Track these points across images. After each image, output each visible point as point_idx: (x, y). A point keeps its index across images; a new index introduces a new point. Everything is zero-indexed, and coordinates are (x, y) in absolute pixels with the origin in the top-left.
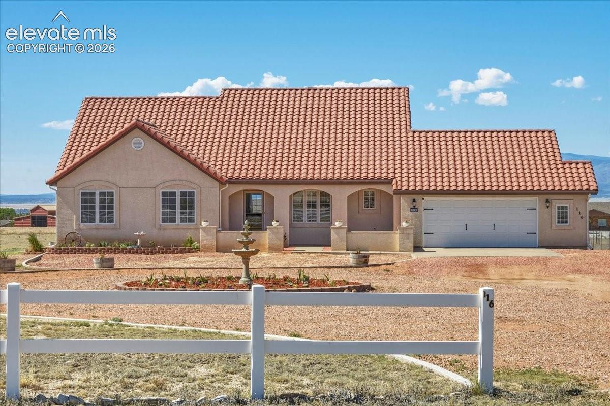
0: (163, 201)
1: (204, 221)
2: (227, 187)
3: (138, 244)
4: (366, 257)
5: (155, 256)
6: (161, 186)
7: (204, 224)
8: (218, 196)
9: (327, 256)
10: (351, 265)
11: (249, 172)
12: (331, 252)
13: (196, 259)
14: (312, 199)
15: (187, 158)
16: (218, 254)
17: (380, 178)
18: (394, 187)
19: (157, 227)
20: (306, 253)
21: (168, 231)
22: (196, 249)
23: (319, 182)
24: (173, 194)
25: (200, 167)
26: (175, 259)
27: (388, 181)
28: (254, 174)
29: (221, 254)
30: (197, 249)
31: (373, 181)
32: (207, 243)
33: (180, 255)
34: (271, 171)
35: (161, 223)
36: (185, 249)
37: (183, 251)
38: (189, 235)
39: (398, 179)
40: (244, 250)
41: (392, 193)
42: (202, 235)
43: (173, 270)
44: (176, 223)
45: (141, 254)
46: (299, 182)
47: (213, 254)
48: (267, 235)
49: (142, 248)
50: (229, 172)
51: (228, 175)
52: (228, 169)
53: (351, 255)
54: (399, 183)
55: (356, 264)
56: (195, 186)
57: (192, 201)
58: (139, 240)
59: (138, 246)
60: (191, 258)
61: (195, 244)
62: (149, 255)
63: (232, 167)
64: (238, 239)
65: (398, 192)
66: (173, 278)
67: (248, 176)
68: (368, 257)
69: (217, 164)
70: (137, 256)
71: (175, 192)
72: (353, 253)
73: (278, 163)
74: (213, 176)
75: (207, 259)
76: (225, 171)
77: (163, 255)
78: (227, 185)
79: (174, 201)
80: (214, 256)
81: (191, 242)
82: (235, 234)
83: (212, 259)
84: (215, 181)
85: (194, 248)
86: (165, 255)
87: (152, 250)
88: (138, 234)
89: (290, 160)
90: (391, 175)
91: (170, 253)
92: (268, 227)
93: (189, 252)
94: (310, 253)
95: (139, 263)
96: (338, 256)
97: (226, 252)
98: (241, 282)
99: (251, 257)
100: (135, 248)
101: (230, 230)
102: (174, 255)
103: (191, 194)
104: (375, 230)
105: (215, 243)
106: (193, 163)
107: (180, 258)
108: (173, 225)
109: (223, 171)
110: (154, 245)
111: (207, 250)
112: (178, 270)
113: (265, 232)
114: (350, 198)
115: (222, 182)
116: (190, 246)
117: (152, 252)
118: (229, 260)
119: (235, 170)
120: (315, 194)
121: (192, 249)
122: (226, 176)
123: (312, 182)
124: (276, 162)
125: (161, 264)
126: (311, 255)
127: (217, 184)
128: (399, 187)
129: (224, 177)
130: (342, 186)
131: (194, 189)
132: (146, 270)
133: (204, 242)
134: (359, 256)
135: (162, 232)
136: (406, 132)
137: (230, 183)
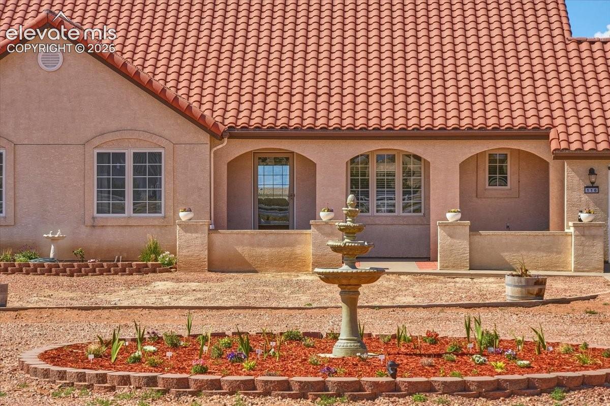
0: (100, 170)
1: (185, 210)
2: (224, 144)
3: (51, 256)
4: (540, 283)
5: (85, 279)
6: (97, 142)
7: (183, 216)
8: (208, 161)
9: (436, 281)
10: (509, 300)
11: (267, 115)
12: (438, 271)
13: (169, 285)
14: (385, 168)
15: (147, 87)
16: (213, 275)
17: (524, 128)
18: (554, 145)
19: (89, 222)
20: (393, 273)
21: (109, 229)
22: (168, 265)
23: (405, 134)
24: (120, 157)
25: (173, 105)
26: (128, 286)
27: (540, 134)
28: (277, 119)
29: (219, 275)
30: (169, 267)
31: (511, 134)
32: (190, 253)
33: (136, 277)
34: (310, 113)
35: (96, 215)
36: (146, 266)
37: (140, 270)
38: (150, 237)
39: (561, 129)
40: (345, 268)
41: (548, 158)
42: (181, 238)
43: (135, 311)
44: (126, 215)
45: (57, 274)
46: (364, 134)
47: (202, 275)
48: (310, 239)
49: (60, 264)
50: (228, 115)
51: (227, 122)
52: (225, 110)
53: (508, 279)
54: (563, 136)
55: (522, 298)
56: (164, 143)
57: (157, 170)
58: (52, 247)
59: (52, 260)
60: (159, 283)
61: (166, 256)
62: (75, 278)
63: (233, 105)
64: (331, 243)
65: (562, 155)
66: (161, 338)
67: (266, 123)
68: (545, 284)
69: (205, 100)
70: (51, 279)
71: (124, 154)
72: (513, 275)
73: (323, 98)
74: (200, 122)
75: (194, 285)
76: (220, 112)
77: (101, 277)
78: (226, 140)
79: (122, 171)
80: (206, 281)
81: (156, 250)
82: (246, 236)
83: (203, 286)
84: (201, 131)
85: (163, 264)
86: (106, 277)
87: (80, 267)
88: (50, 235)
89: (345, 92)
90: (545, 122)
91: (116, 273)
92: (312, 222)
93: (154, 271)
94: (400, 274)
95: (56, 294)
96: (457, 280)
97: (227, 272)
98: (339, 350)
99: (364, 289)
100: (46, 264)
101: (229, 228)
102: (124, 277)
103: (156, 157)
104: (508, 228)
105: (206, 252)
106: (160, 96)
107: (136, 284)
108: (119, 218)
109: (215, 114)
110: (82, 257)
111: (190, 267)
112: (147, 311)
113: (308, 231)
114: (463, 166)
115: (215, 134)
116: (156, 260)
117: (79, 272)
118: (240, 289)
119: (239, 112)
120: (392, 159)
121: (159, 266)
122: (223, 123)
123: (392, 134)
124: (318, 96)
125: (101, 296)
126: (403, 277)
127: (205, 138)
128: (564, 145)
129: (220, 124)
130: (450, 142)
131: (160, 146)
132: (76, 311)
133: (185, 252)
134: (527, 281)
135: (98, 231)
136: (564, 42)
137: (231, 137)
